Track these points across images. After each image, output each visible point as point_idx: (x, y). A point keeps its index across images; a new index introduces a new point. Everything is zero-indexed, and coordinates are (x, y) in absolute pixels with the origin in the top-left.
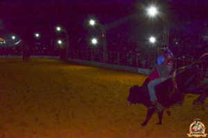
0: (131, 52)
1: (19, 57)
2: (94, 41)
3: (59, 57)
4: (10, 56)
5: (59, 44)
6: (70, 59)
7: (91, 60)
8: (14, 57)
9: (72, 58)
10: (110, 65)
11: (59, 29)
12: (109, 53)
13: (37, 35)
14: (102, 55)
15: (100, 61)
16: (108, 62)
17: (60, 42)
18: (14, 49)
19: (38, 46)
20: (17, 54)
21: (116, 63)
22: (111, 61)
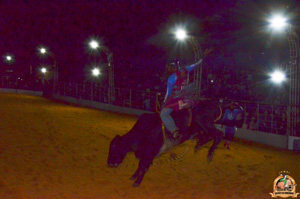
0: (148, 90)
2: (96, 72)
3: (41, 93)
6: (57, 96)
7: (90, 99)
9: (62, 94)
10: (117, 108)
11: (43, 51)
12: (117, 90)
13: (9, 58)
14: (107, 92)
15: (102, 101)
17: (44, 70)
19: (9, 74)
21: (127, 106)
22: (119, 102)
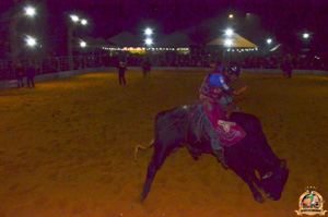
1: (274, 71)
4: (261, 70)
8: (267, 71)
18: (268, 59)
20: (272, 67)
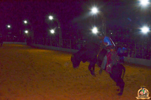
0: (79, 39)
2: (52, 31)
3: (26, 43)
5: (26, 34)
6: (34, 45)
7: (50, 45)
9: (36, 43)
10: (64, 49)
11: (26, 22)
12: (63, 41)
13: (9, 26)
14: (58, 41)
15: (56, 46)
16: (63, 47)
17: (26, 32)
19: (9, 34)
21: (69, 48)
22: (65, 46)
